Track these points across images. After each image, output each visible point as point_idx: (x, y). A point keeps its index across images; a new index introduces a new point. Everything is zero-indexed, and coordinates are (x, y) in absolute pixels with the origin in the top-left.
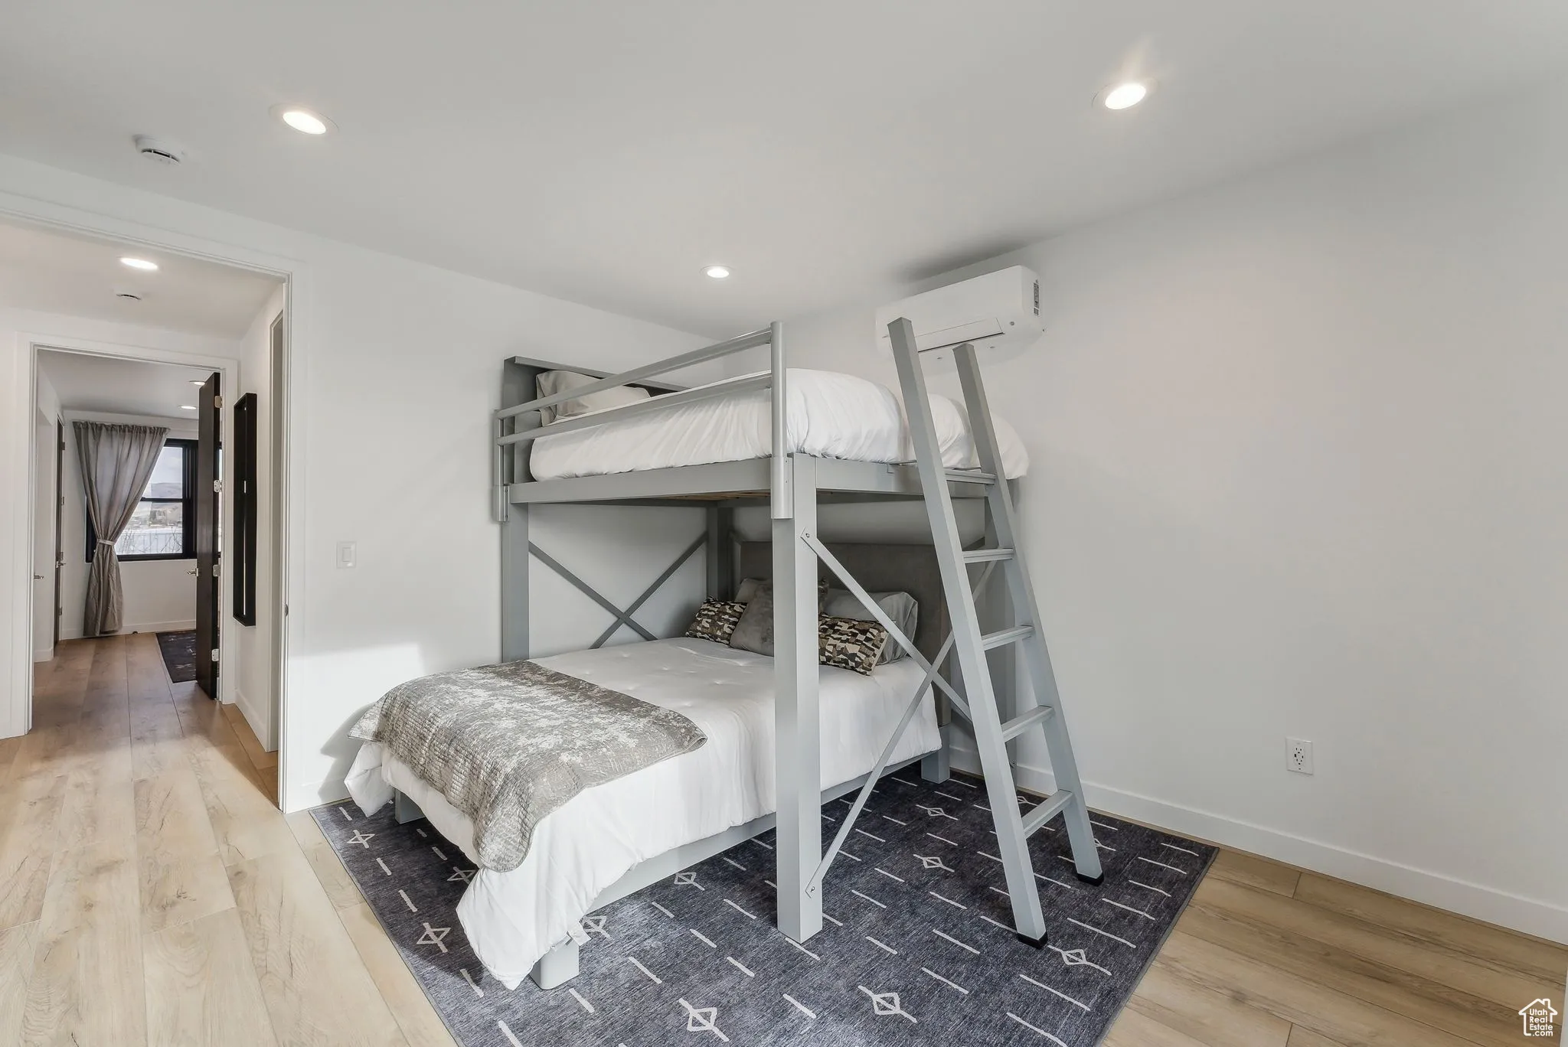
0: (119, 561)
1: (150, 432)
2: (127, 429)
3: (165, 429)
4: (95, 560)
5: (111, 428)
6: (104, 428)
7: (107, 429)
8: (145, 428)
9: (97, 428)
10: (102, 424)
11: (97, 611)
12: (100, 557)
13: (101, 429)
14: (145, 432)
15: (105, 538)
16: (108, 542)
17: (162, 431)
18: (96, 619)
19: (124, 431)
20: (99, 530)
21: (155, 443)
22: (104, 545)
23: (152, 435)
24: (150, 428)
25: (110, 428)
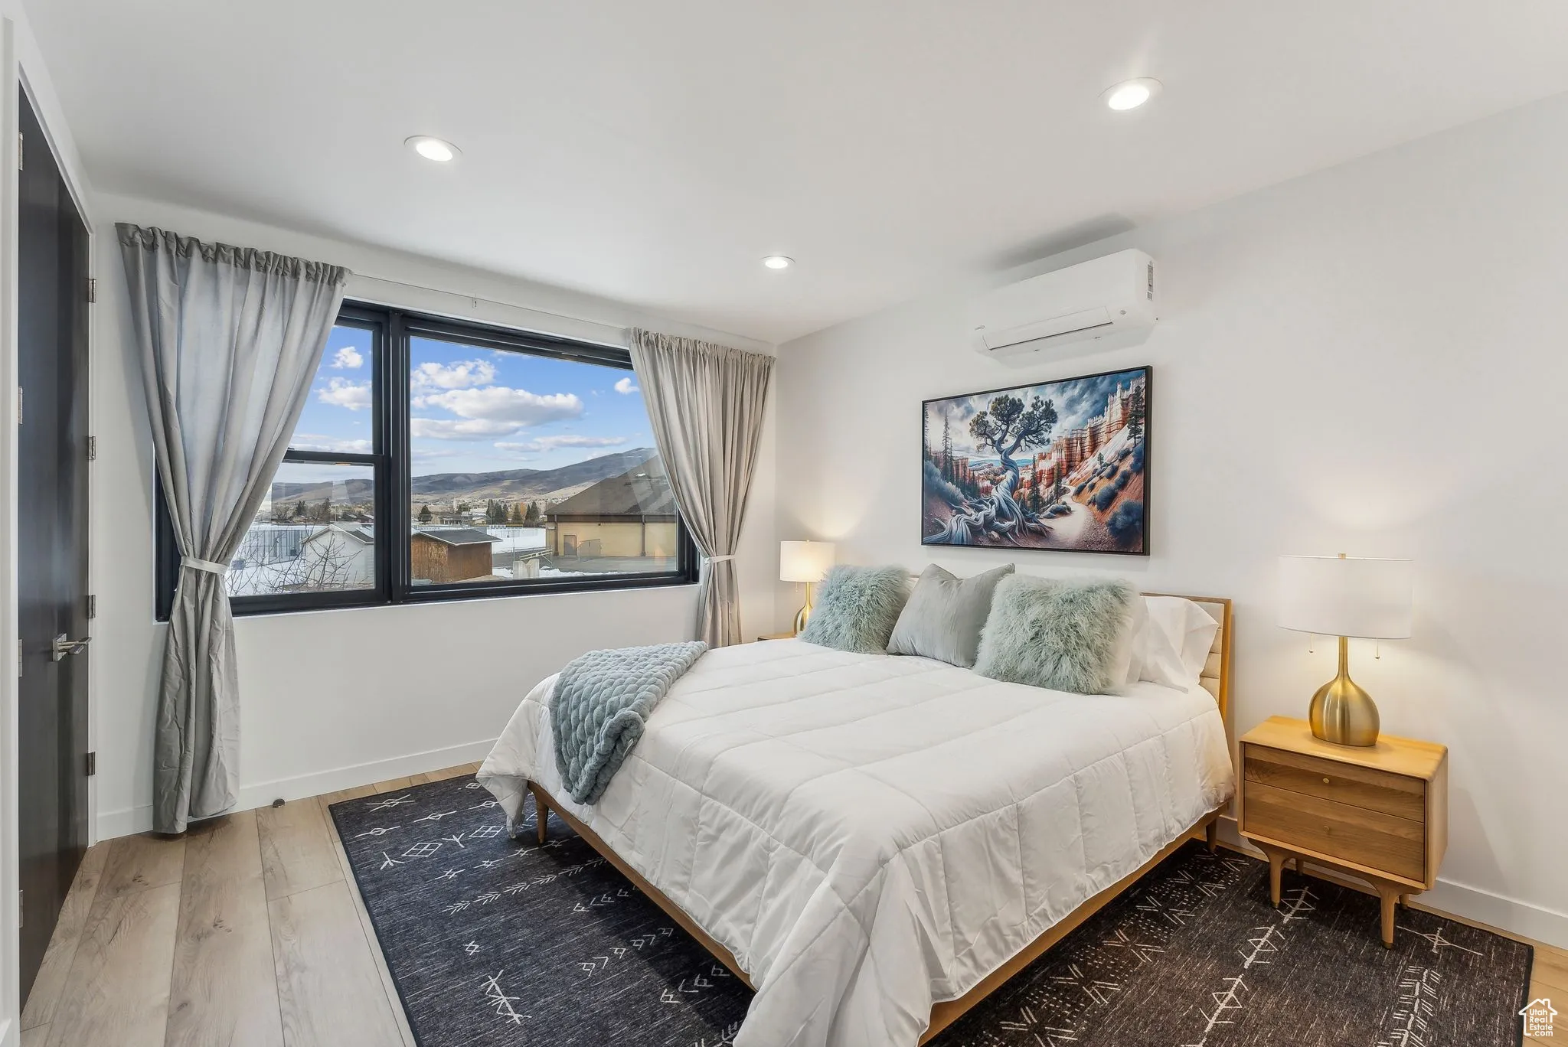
0: (235, 614)
1: (308, 275)
2: (253, 260)
3: (341, 270)
4: (175, 617)
5: (215, 253)
6: (196, 252)
7: (204, 256)
8: (295, 261)
9: (183, 248)
10: (191, 239)
11: (182, 760)
12: (189, 607)
13: (188, 253)
14: (295, 274)
15: (202, 556)
16: (209, 566)
17: (333, 275)
18: (179, 784)
19: (247, 266)
20: (189, 537)
21: (319, 306)
22: (198, 573)
23: (311, 283)
24: (308, 265)
25: (211, 253)
